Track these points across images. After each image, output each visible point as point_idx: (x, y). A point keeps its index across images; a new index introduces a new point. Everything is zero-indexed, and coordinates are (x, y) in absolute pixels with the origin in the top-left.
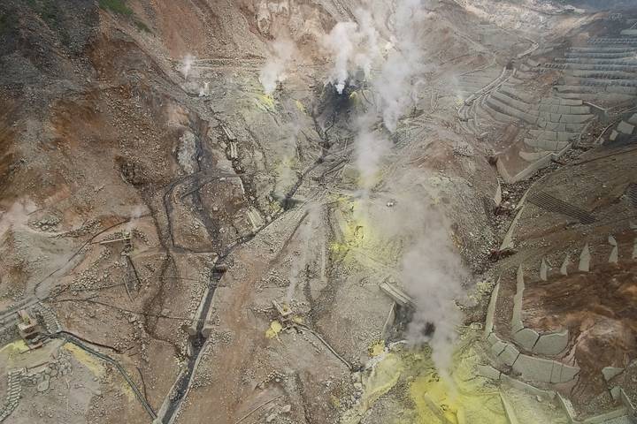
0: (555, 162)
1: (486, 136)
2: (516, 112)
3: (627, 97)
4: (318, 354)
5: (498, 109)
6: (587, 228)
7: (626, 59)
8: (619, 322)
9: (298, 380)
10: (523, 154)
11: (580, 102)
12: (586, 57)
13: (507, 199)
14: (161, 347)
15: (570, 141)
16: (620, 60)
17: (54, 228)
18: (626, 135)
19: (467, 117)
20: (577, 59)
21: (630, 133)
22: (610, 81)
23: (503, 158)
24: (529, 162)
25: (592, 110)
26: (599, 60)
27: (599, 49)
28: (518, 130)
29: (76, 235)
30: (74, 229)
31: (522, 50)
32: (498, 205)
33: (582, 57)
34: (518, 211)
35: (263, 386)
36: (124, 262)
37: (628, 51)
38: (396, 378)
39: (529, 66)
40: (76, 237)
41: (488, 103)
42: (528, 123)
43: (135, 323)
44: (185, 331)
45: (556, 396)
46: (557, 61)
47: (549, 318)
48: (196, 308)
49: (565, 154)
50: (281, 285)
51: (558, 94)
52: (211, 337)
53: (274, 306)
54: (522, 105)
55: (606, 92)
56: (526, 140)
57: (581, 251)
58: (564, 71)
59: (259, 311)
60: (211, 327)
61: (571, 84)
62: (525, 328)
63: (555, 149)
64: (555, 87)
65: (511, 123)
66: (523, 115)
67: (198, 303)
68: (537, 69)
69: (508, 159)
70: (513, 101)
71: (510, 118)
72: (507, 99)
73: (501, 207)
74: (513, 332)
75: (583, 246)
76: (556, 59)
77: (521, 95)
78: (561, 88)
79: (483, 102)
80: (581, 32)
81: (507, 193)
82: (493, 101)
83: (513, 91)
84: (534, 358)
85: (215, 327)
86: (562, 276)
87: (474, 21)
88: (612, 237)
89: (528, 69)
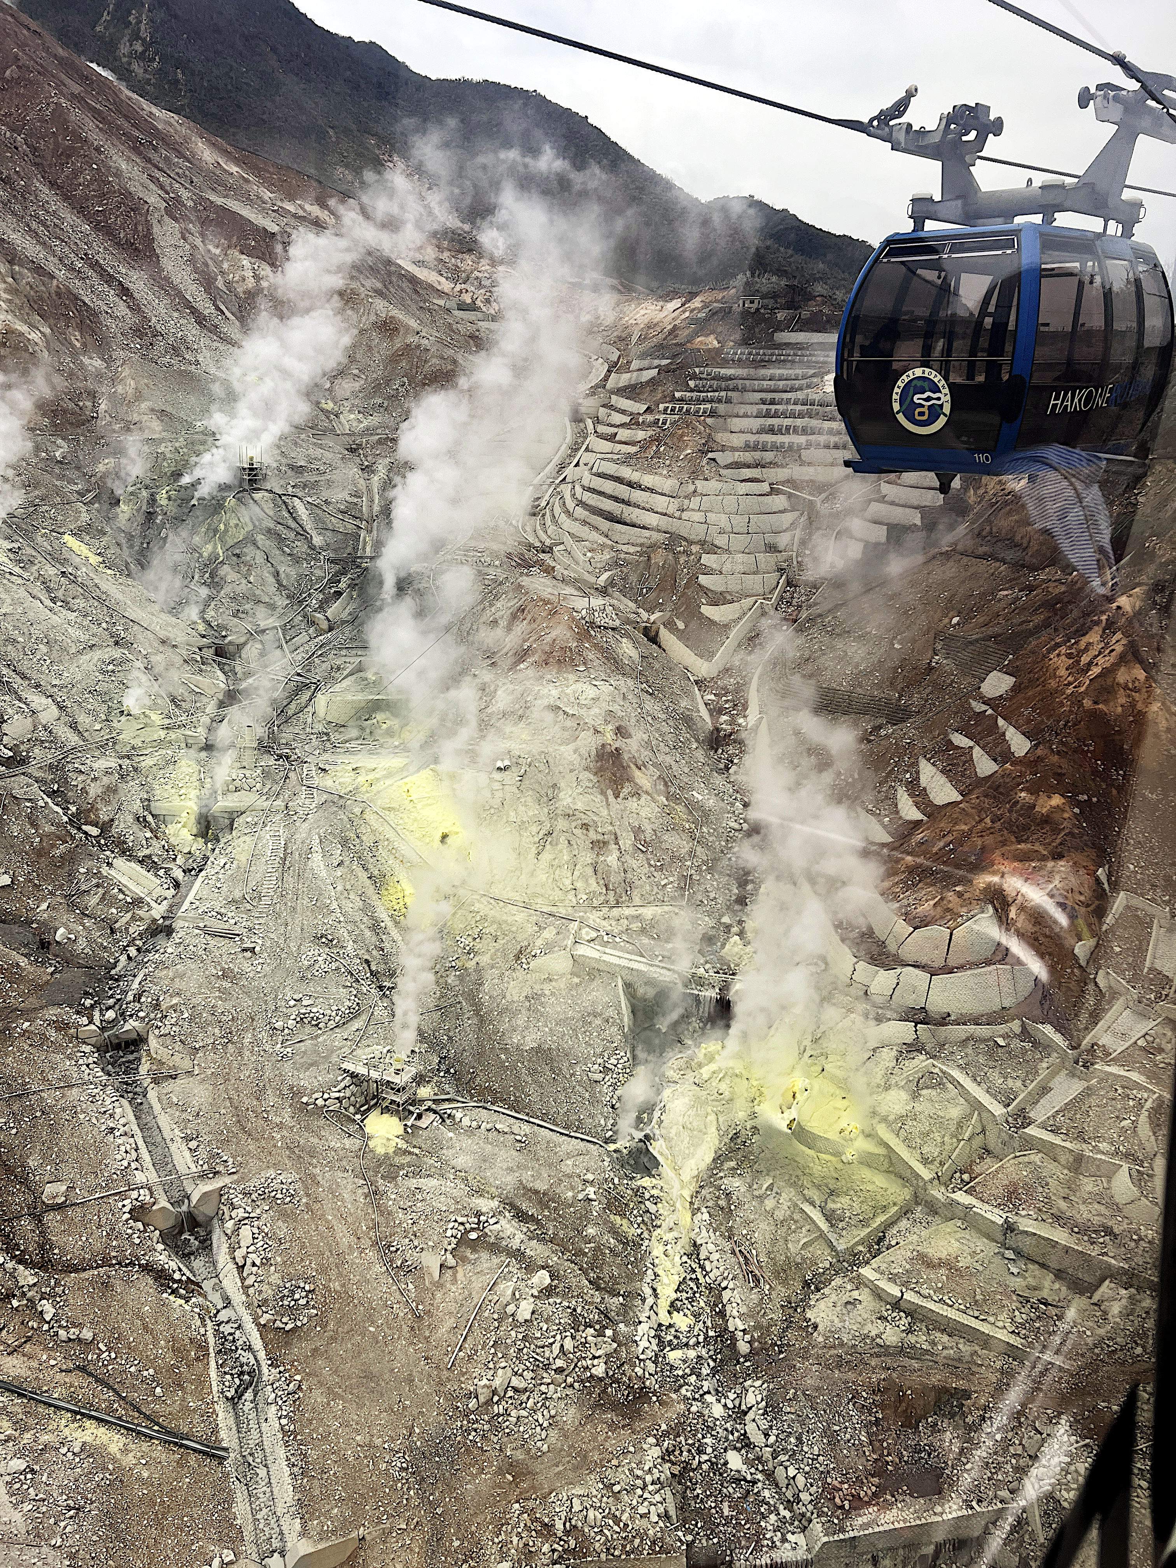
1: (611, 583)
2: (652, 519)
4: (523, 1145)
5: (608, 517)
6: (909, 730)
7: (809, 393)
8: (1062, 863)
9: (521, 1216)
10: (707, 610)
11: (766, 486)
12: (736, 389)
13: (720, 711)
14: (106, 1285)
15: (781, 570)
16: (800, 395)
18: (876, 544)
19: (548, 541)
20: (722, 394)
21: (883, 540)
22: (802, 440)
23: (670, 625)
24: (726, 627)
25: (794, 503)
26: (763, 395)
27: (752, 371)
28: (677, 560)
32: (710, 726)
33: (727, 389)
34: (755, 730)
35: (451, 1261)
38: (713, 1130)
39: (624, 413)
41: (581, 503)
42: (691, 543)
44: (147, 1225)
45: (1023, 1026)
46: (681, 400)
47: (950, 896)
48: (134, 1155)
49: (782, 598)
50: (332, 1024)
51: (723, 472)
52: (233, 1207)
53: (353, 1075)
54: (660, 503)
55: (802, 463)
56: (703, 579)
57: (918, 772)
58: (709, 421)
59: (320, 1102)
60: (218, 1183)
61: (734, 449)
62: (915, 929)
63: (761, 591)
64: (710, 455)
65: (653, 546)
66: (674, 525)
67: (131, 1140)
68: (650, 418)
69: (681, 625)
70: (637, 496)
71: (646, 533)
72: (622, 491)
73: (718, 730)
74: (892, 947)
75: (916, 764)
76: (678, 395)
77: (648, 480)
78: (723, 458)
79: (570, 504)
80: (696, 334)
81: (712, 697)
82: (588, 497)
83: (626, 472)
84: (959, 974)
85: (227, 1180)
86: (917, 824)
87: (441, 302)
88: (956, 734)
89: (627, 419)
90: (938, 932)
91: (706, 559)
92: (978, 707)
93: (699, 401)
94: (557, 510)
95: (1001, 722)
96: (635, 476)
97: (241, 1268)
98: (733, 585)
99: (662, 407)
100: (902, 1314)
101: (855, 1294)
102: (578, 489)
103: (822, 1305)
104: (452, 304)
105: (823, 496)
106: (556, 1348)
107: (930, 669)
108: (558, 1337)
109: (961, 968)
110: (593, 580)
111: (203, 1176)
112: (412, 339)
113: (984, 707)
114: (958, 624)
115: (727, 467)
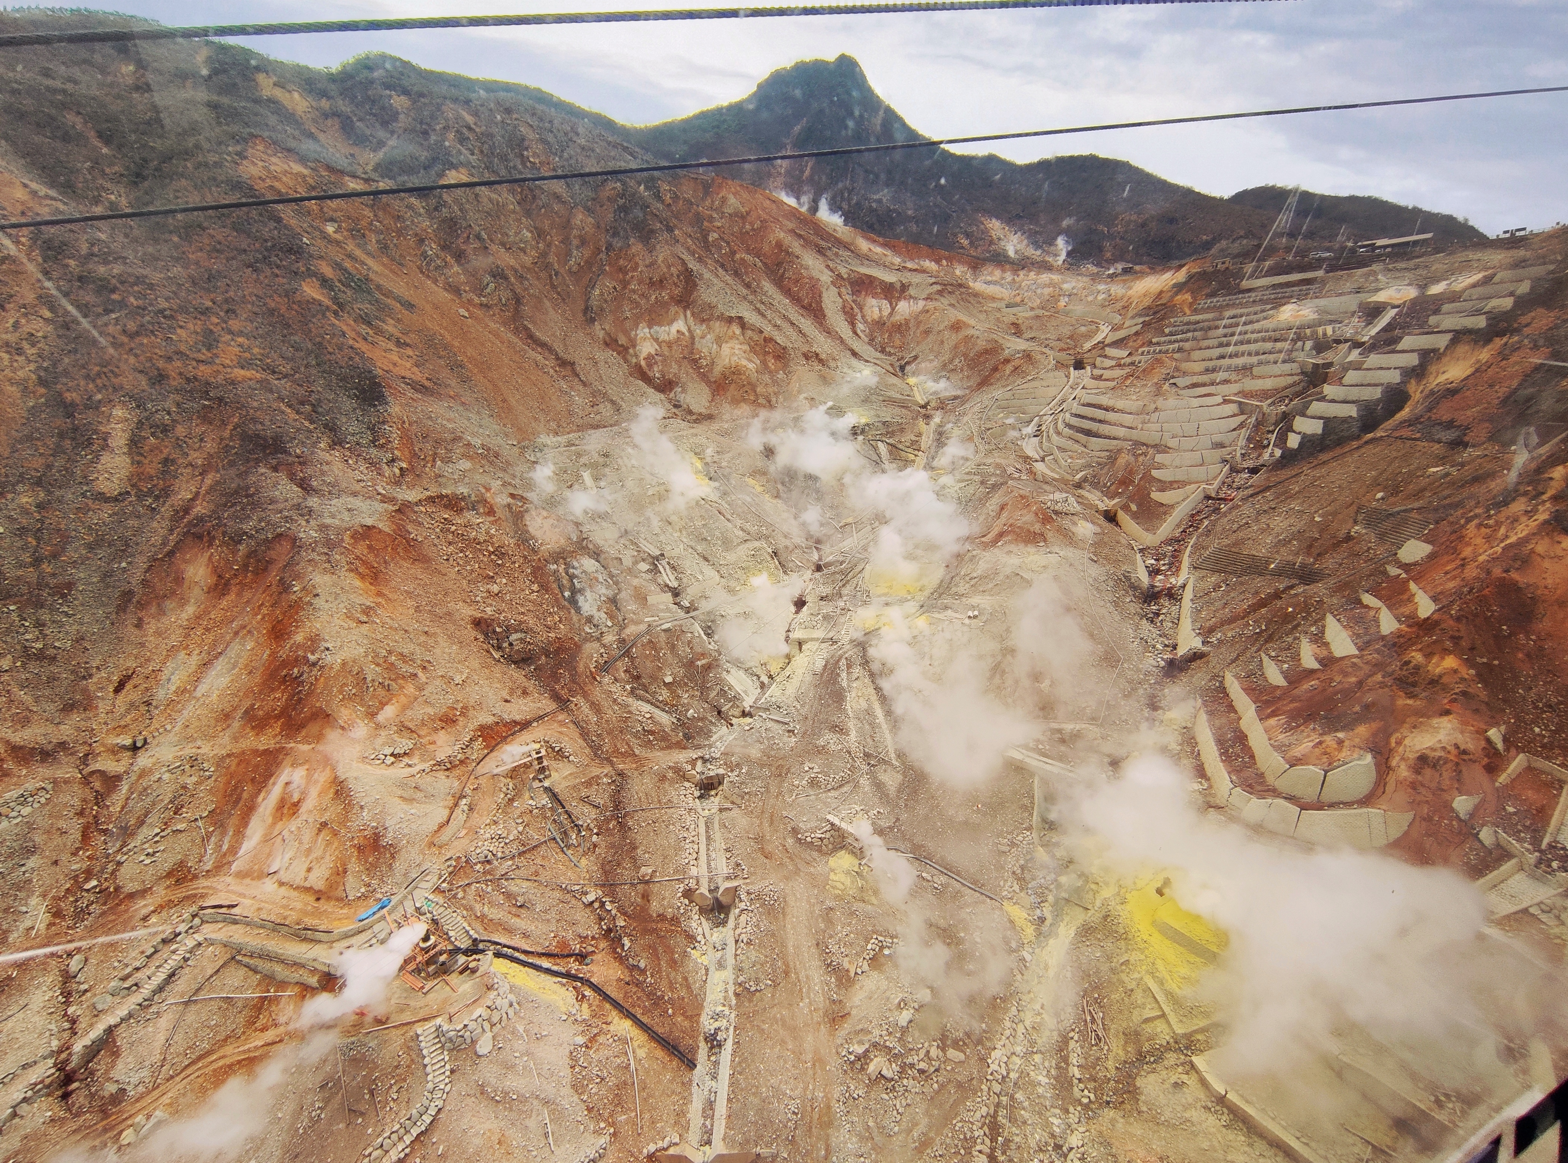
0: (1213, 499)
1: (1084, 479)
2: (1121, 432)
3: (1290, 380)
5: (1088, 433)
6: (1317, 590)
7: (1264, 324)
10: (1157, 496)
11: (1219, 399)
12: (1201, 329)
13: (1157, 572)
15: (1224, 461)
16: (1256, 326)
17: (406, 760)
18: (1313, 435)
19: (1042, 453)
20: (1190, 335)
21: (1320, 431)
22: (1254, 360)
23: (1126, 508)
24: (1172, 506)
25: (1243, 409)
26: (1223, 331)
27: (1218, 314)
28: (1137, 461)
29: (449, 766)
30: (441, 756)
31: (1088, 336)
32: (1146, 583)
33: (1195, 330)
34: (1184, 586)
36: (545, 800)
37: (1263, 311)
39: (1112, 358)
40: (448, 769)
41: (1069, 426)
42: (1149, 446)
43: (596, 905)
44: (691, 902)
46: (1156, 343)
48: (695, 855)
49: (1224, 483)
50: (829, 787)
51: (1181, 392)
52: (741, 901)
53: (832, 824)
54: (1128, 419)
55: (1253, 377)
56: (1154, 473)
57: (1324, 626)
58: (1176, 356)
59: (809, 839)
60: (735, 883)
61: (1195, 374)
62: (1291, 766)
63: (1205, 479)
64: (1172, 381)
65: (1120, 451)
66: (1135, 435)
67: (696, 847)
68: (1129, 360)
69: (1134, 507)
70: (1110, 416)
71: (1115, 442)
72: (1099, 414)
73: (1153, 586)
74: (1270, 779)
75: (1323, 618)
76: (1154, 340)
77: (1120, 404)
78: (1181, 382)
79: (1061, 426)
80: (1176, 294)
81: (1153, 562)
82: (1075, 421)
83: (1104, 400)
84: (1329, 812)
85: (741, 882)
86: (1312, 672)
87: (994, 305)
88: (1367, 595)
89: (1113, 363)
90: (1315, 771)
91: (1159, 458)
92: (1393, 571)
93: (1170, 342)
94: (1051, 431)
95: (1413, 586)
96: (1111, 403)
97: (737, 941)
98: (1180, 476)
99: (1140, 350)
100: (1225, 1110)
101: (1185, 1078)
102: (1068, 415)
103: (1152, 1077)
104: (1002, 305)
105: (1270, 401)
106: (922, 1053)
107: (1348, 538)
108: (926, 1045)
109: (1332, 805)
110: (1071, 478)
111: (728, 878)
112: (971, 332)
113: (1399, 571)
114: (1383, 499)
115: (1188, 387)
